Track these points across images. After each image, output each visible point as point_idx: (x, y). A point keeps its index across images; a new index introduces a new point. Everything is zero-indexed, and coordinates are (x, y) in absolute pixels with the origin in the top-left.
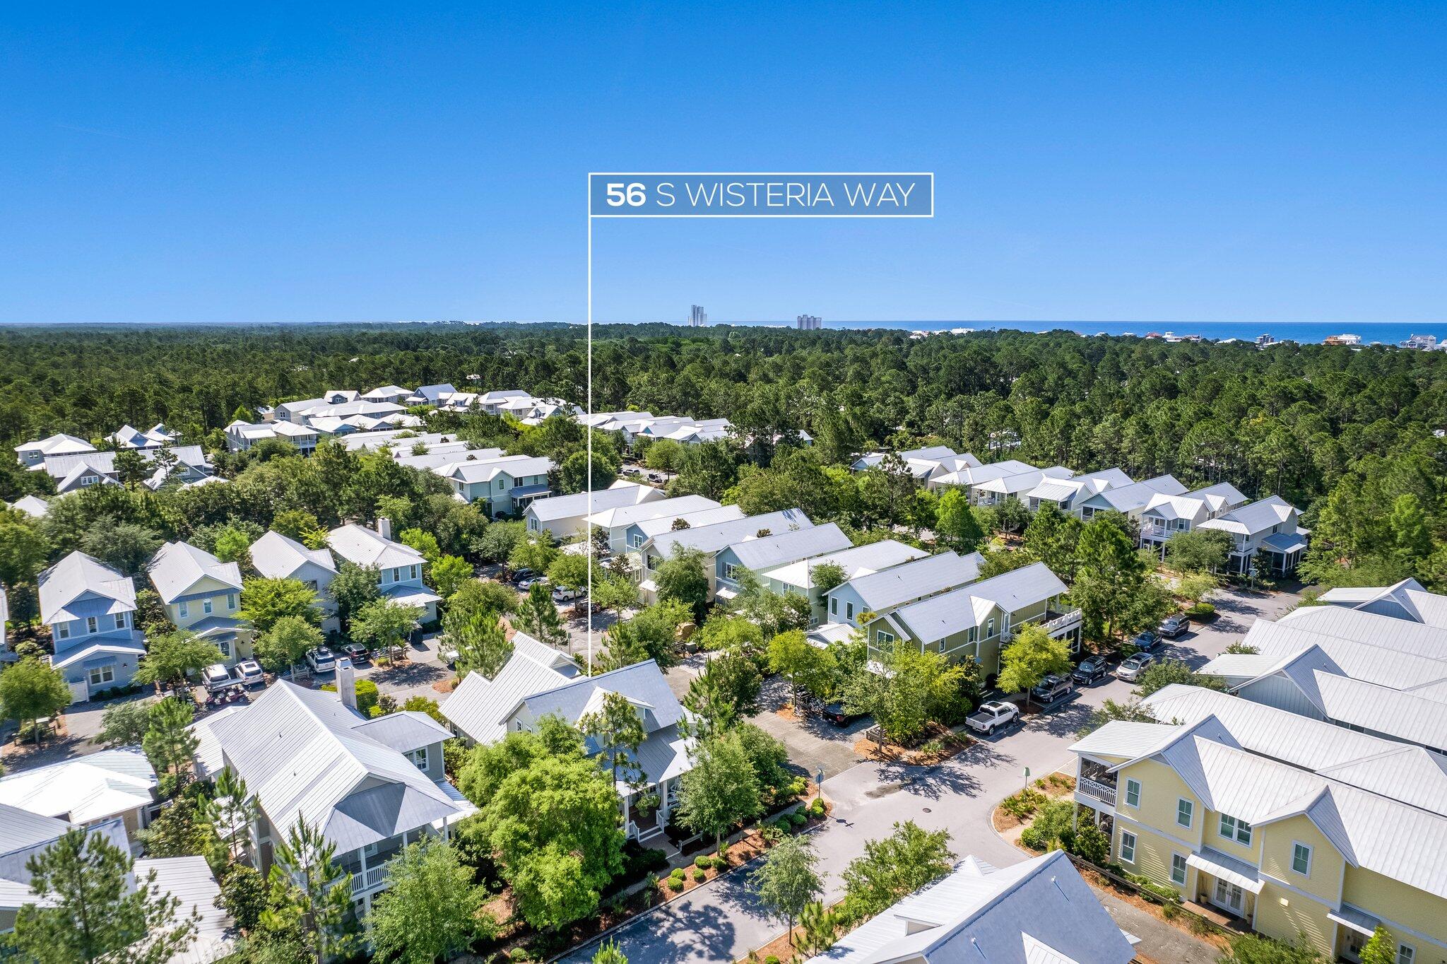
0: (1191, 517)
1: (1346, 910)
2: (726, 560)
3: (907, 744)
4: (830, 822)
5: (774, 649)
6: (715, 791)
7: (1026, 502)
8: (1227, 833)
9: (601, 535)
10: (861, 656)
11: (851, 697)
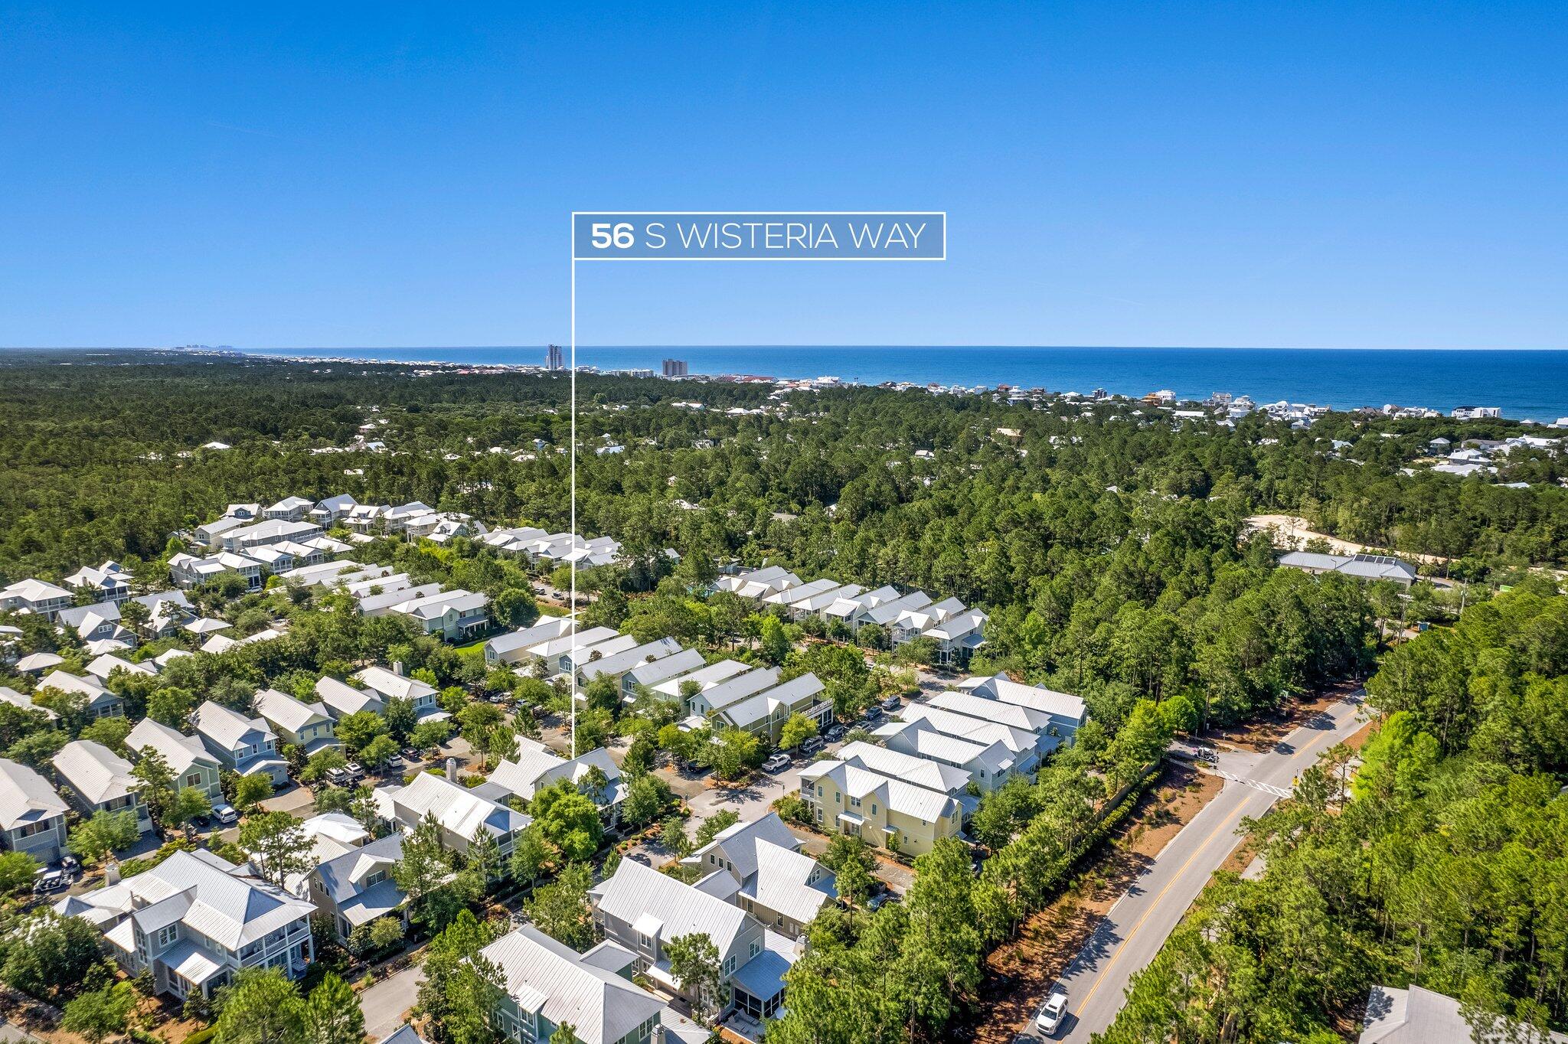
0: (921, 627)
1: (889, 826)
2: (628, 680)
3: (731, 780)
4: (692, 818)
5: (662, 734)
6: (639, 805)
7: (823, 617)
8: (853, 803)
9: (542, 663)
10: (707, 736)
11: (701, 758)
